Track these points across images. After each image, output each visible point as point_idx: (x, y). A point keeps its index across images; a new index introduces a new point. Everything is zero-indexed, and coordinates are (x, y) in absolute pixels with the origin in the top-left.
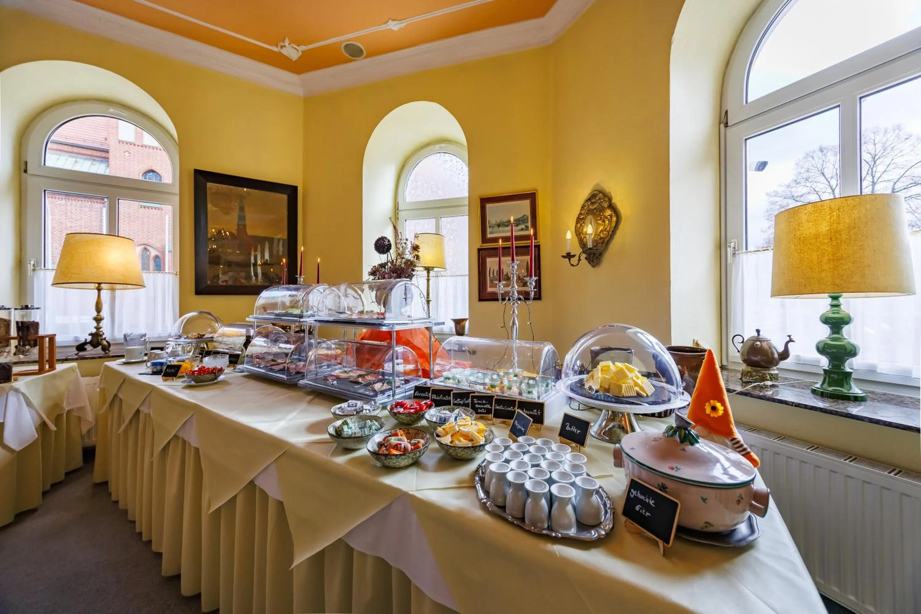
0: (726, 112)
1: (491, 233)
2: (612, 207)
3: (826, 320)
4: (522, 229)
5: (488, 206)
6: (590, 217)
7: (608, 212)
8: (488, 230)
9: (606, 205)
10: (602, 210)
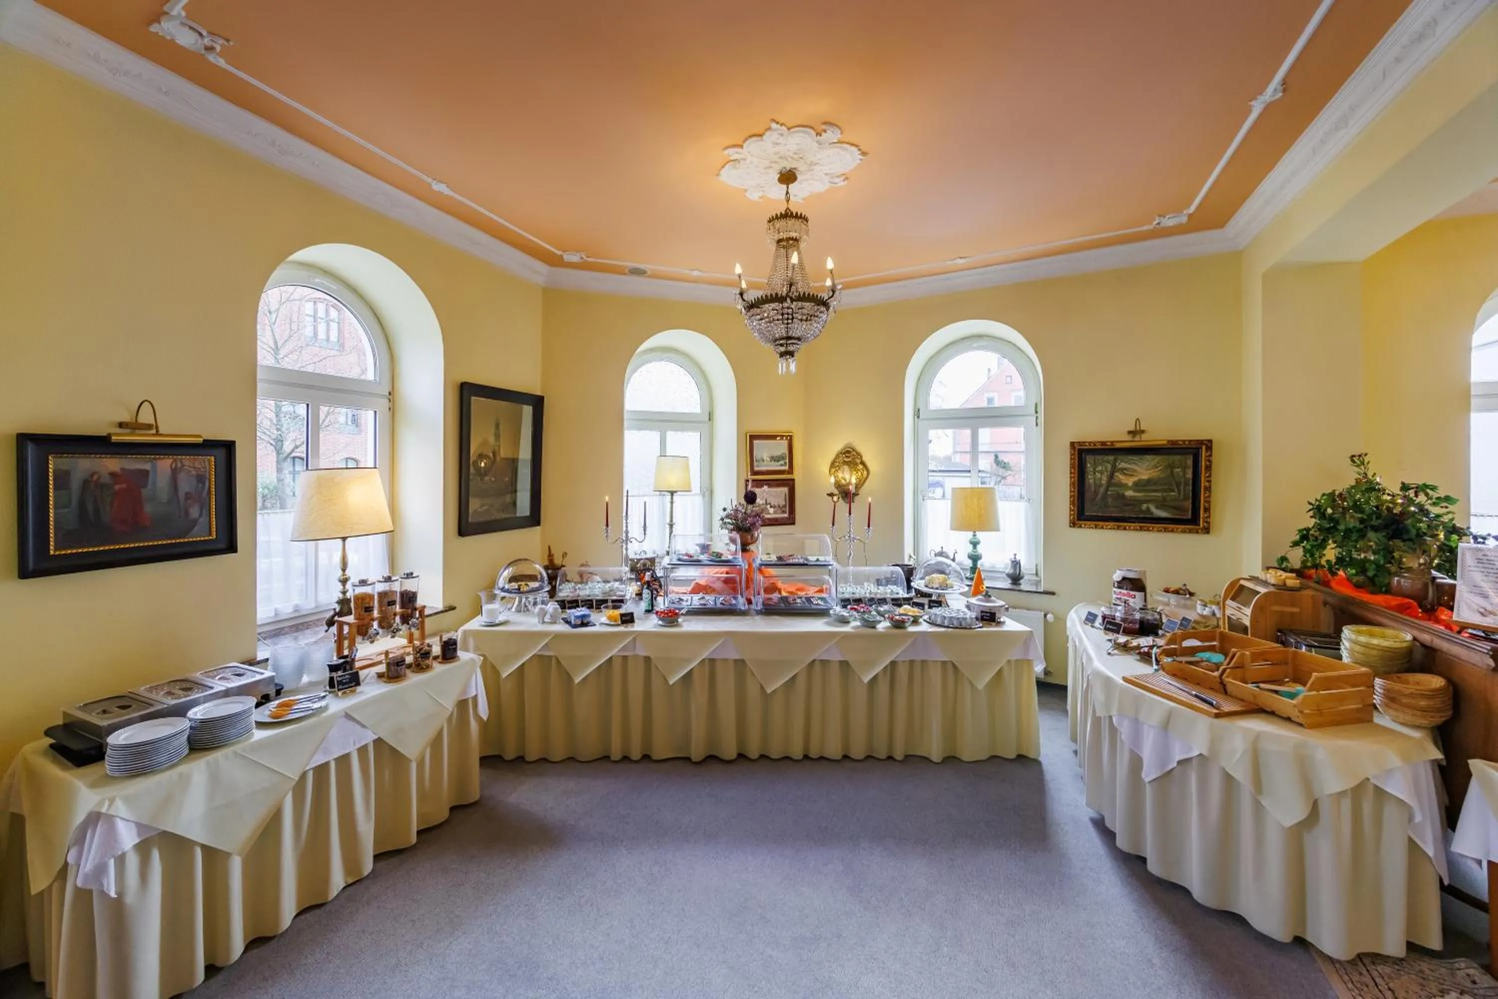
0: (919, 410)
1: (757, 466)
2: (863, 463)
3: (971, 543)
4: (782, 465)
5: (755, 442)
6: (846, 467)
7: (861, 467)
8: (755, 464)
9: (858, 461)
10: (856, 464)
